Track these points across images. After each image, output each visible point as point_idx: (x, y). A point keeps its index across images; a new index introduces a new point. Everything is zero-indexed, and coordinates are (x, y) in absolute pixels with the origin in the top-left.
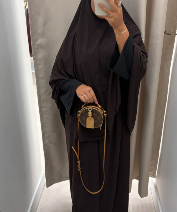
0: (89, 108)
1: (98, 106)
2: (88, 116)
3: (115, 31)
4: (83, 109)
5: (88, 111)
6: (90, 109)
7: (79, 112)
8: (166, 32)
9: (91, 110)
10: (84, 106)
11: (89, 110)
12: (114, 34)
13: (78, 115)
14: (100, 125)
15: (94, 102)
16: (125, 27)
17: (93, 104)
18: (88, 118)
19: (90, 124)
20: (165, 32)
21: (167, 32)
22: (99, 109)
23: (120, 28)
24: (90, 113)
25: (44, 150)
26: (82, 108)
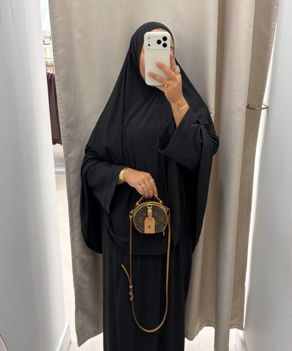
0: (147, 205)
1: (159, 202)
2: (147, 216)
3: (173, 106)
4: (140, 207)
5: (147, 209)
6: (150, 206)
7: (132, 212)
8: (248, 105)
9: (151, 208)
10: (140, 203)
11: (149, 208)
12: (172, 110)
13: (130, 216)
14: (163, 228)
15: (153, 197)
16: (185, 101)
17: (153, 199)
18: (147, 218)
19: (150, 227)
20: (248, 107)
21: (250, 107)
22: (160, 205)
23: (179, 102)
24: (150, 211)
25: (75, 286)
26: (137, 206)
